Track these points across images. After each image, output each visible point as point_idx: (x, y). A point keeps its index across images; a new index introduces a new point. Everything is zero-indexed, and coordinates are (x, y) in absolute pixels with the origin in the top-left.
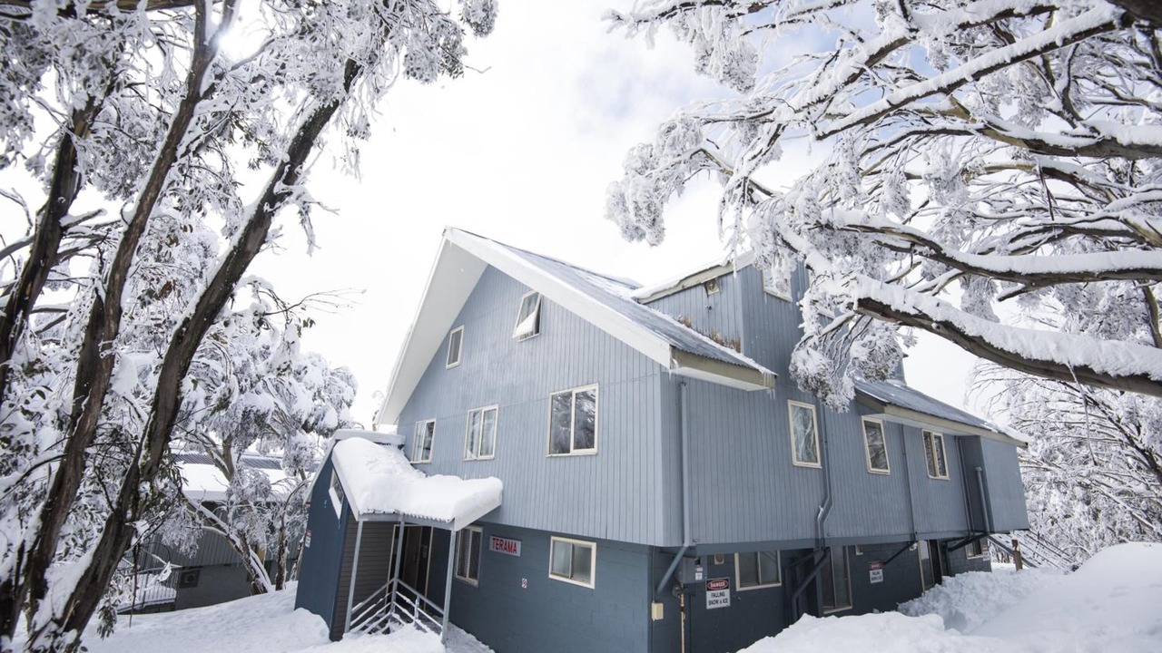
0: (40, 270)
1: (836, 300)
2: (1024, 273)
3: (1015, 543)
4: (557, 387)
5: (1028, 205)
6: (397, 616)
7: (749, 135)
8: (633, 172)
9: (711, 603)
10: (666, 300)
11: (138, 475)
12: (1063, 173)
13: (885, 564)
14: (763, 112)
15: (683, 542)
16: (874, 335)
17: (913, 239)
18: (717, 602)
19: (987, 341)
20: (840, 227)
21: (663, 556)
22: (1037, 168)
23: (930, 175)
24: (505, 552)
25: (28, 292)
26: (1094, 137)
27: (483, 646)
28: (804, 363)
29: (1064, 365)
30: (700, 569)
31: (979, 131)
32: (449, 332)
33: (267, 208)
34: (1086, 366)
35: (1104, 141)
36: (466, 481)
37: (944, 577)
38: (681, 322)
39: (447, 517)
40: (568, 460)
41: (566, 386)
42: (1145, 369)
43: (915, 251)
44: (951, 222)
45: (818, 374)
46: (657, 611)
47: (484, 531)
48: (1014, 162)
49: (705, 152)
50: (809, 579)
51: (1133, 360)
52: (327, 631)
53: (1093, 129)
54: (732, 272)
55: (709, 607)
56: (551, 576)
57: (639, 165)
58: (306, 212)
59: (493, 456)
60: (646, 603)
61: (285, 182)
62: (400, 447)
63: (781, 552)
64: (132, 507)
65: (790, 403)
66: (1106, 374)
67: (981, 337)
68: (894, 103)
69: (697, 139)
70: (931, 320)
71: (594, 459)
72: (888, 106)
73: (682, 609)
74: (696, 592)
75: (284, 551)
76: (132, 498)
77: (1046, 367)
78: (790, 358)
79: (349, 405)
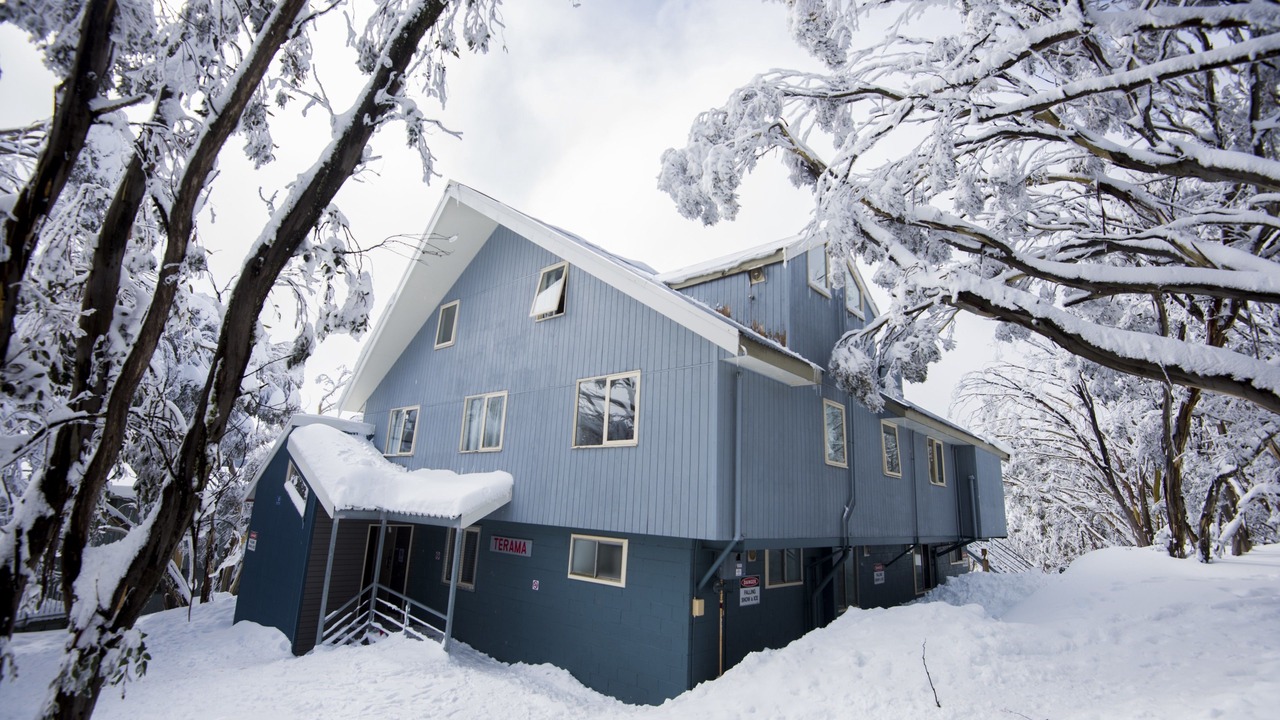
0: (64, 164)
1: (928, 292)
2: (1092, 281)
3: (984, 552)
4: (586, 373)
5: (1071, 219)
6: (378, 625)
7: (828, 115)
8: (705, 140)
9: (744, 600)
10: (702, 287)
11: (204, 435)
12: (1118, 190)
13: (886, 566)
14: (846, 92)
15: (733, 536)
16: (916, 337)
17: (985, 240)
18: (749, 599)
19: (1085, 339)
20: (912, 222)
21: (705, 552)
22: (1095, 183)
23: (996, 178)
24: (511, 552)
25: (47, 192)
26: (1177, 157)
27: (482, 654)
28: (846, 360)
29: (1156, 364)
30: (740, 565)
31: (1070, 137)
32: (439, 306)
33: (367, 119)
34: (1176, 366)
35: (1187, 162)
36: (463, 476)
37: (949, 577)
38: (720, 312)
39: (451, 512)
40: (599, 453)
41: (598, 372)
42: (1229, 371)
43: (985, 252)
44: (1006, 229)
45: (860, 373)
46: (698, 607)
47: (482, 531)
48: (1073, 175)
49: (781, 127)
50: (828, 580)
51: (1218, 362)
52: (289, 645)
53: (1178, 149)
54: (782, 261)
55: (742, 604)
56: (570, 576)
57: (711, 132)
58: (420, 132)
59: (500, 448)
60: (687, 598)
61: (389, 92)
62: (369, 438)
63: (804, 549)
64: (198, 474)
65: (826, 401)
66: (1194, 374)
67: (1079, 335)
68: (1069, 94)
69: (777, 112)
70: (1031, 317)
71: (633, 451)
72: (1062, 96)
73: (721, 606)
74: (733, 587)
75: (213, 557)
76: (198, 462)
77: (1138, 366)
78: (830, 355)
79: (299, 387)
